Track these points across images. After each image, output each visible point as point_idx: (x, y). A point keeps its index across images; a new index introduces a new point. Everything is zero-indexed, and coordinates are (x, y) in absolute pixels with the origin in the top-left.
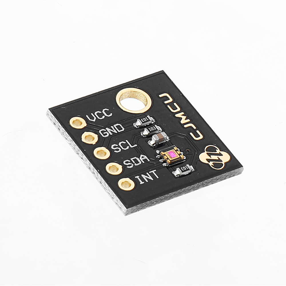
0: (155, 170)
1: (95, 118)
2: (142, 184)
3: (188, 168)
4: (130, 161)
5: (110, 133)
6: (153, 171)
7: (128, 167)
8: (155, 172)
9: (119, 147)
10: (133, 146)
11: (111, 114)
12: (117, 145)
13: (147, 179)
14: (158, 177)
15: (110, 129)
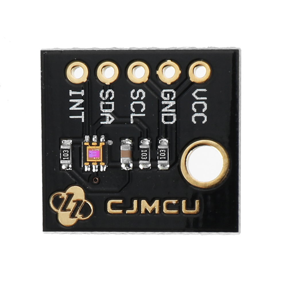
0: (83, 121)
1: (197, 98)
2: (69, 91)
3: (64, 159)
4: (111, 99)
5: (166, 103)
6: (82, 117)
7: (102, 91)
8: (81, 119)
9: (137, 99)
10: (132, 117)
11: (195, 122)
12: (142, 98)
13: (75, 103)
14: (71, 117)
15: (171, 105)
